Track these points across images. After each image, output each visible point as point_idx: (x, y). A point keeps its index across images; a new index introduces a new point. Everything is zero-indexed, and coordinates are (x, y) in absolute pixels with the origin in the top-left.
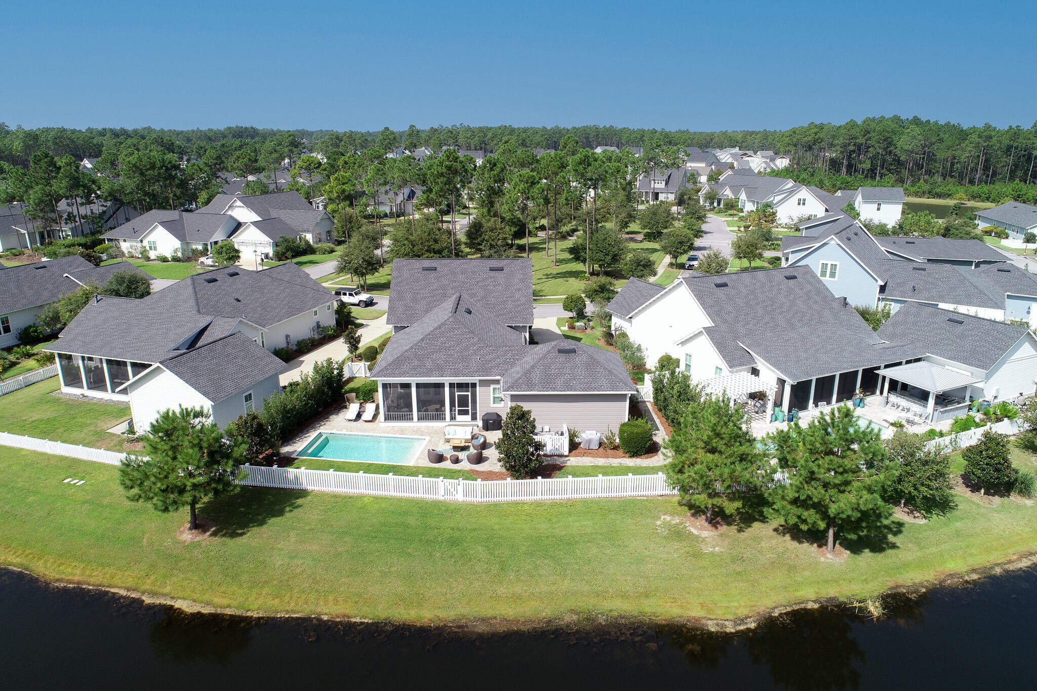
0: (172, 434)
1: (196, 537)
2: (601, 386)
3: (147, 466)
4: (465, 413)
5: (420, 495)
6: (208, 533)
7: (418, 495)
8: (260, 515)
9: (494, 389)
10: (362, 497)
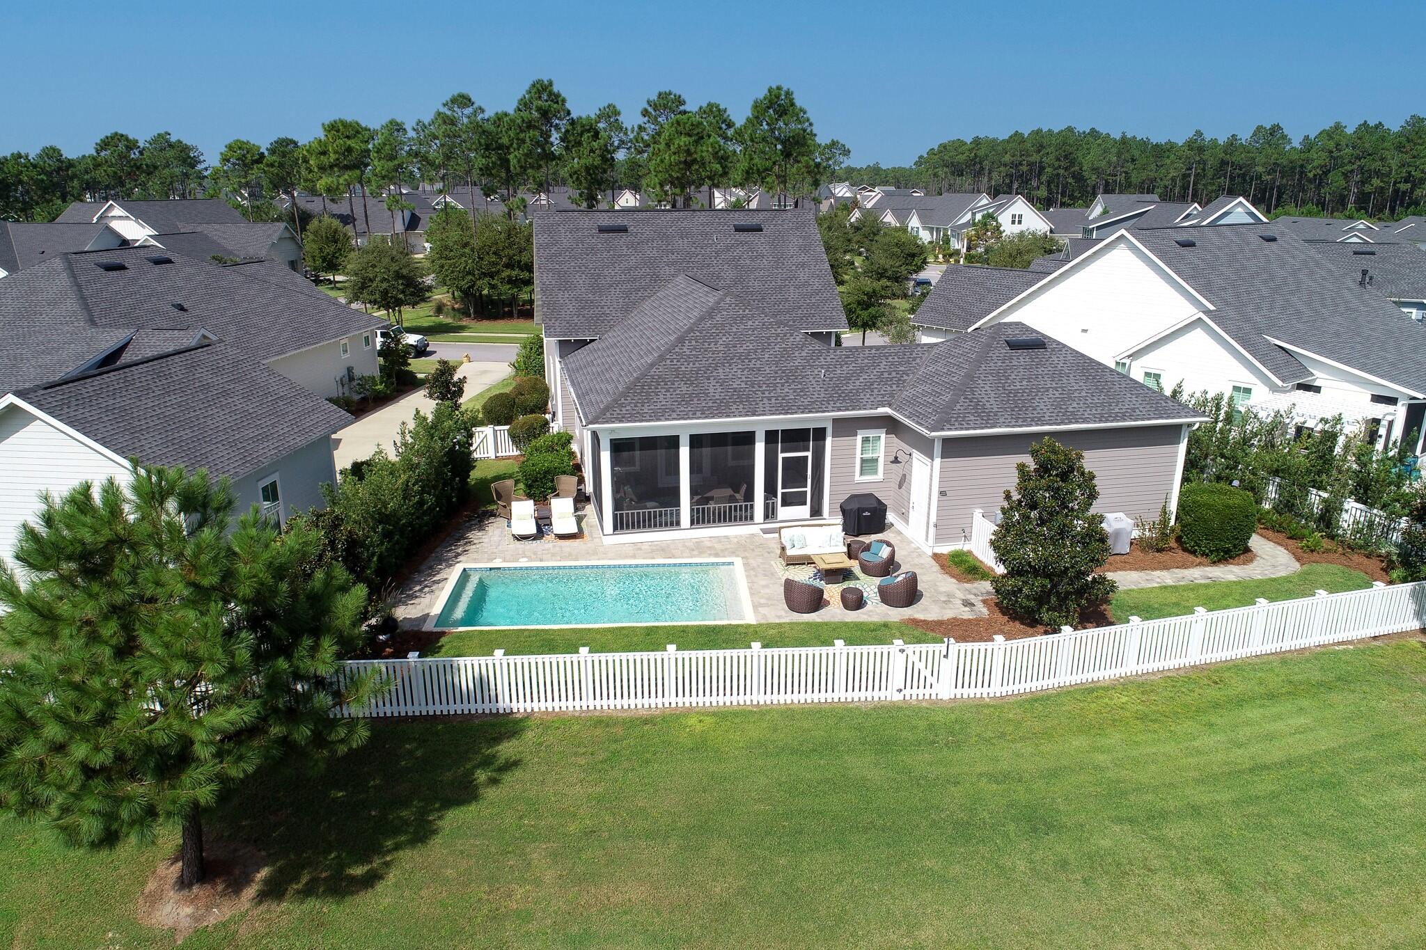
0: (108, 564)
1: (208, 908)
2: (1133, 410)
3: (20, 686)
4: (798, 500)
5: (840, 695)
6: (250, 892)
7: (830, 696)
8: (405, 804)
9: (866, 440)
10: (678, 717)
